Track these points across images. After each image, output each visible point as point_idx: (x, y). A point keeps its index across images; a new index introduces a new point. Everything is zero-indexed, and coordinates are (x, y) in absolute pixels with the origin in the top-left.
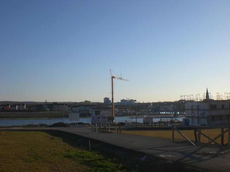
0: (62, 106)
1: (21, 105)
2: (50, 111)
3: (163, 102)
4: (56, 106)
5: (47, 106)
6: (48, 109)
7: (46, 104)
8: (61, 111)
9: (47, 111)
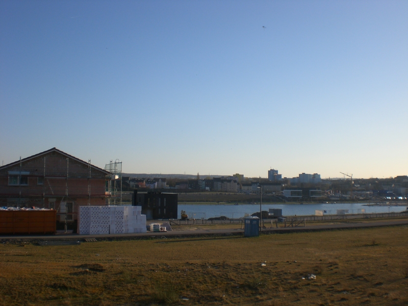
0: (228, 183)
1: (160, 180)
2: (211, 190)
3: (368, 178)
4: (219, 183)
5: (204, 182)
6: (207, 188)
7: (204, 180)
8: (226, 192)
9: (207, 191)
